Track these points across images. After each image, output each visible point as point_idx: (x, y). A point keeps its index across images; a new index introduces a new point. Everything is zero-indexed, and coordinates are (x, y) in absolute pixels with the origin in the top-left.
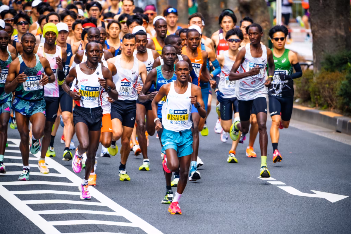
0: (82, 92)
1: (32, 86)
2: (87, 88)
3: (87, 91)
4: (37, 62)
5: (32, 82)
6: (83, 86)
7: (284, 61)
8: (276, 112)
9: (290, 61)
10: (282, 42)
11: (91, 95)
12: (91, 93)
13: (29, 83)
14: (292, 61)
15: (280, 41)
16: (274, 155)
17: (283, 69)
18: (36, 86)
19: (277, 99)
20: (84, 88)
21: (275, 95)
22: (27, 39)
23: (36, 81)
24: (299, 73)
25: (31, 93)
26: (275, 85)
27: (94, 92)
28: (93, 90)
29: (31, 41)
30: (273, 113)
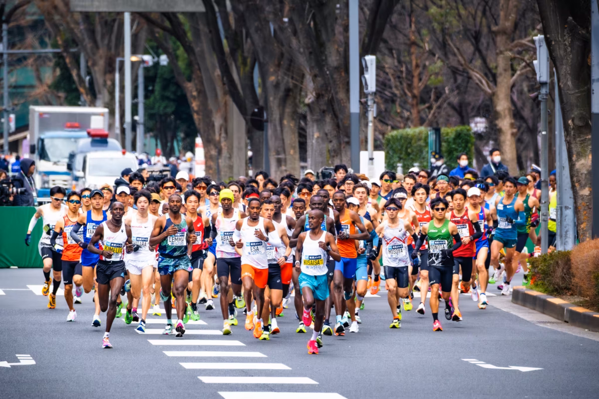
0: (107, 248)
1: (176, 241)
2: (112, 245)
3: (111, 247)
4: (182, 220)
5: (176, 237)
6: (109, 243)
7: (444, 231)
8: (434, 281)
9: (450, 232)
10: (443, 212)
11: (115, 251)
12: (115, 249)
13: (174, 238)
14: (452, 232)
15: (440, 211)
16: (435, 326)
17: (442, 239)
18: (180, 242)
19: (436, 268)
20: (109, 244)
21: (435, 265)
22: (174, 199)
23: (180, 237)
24: (459, 243)
25: (175, 249)
26: (435, 254)
27: (118, 248)
28: (117, 247)
29: (177, 201)
30: (432, 282)
